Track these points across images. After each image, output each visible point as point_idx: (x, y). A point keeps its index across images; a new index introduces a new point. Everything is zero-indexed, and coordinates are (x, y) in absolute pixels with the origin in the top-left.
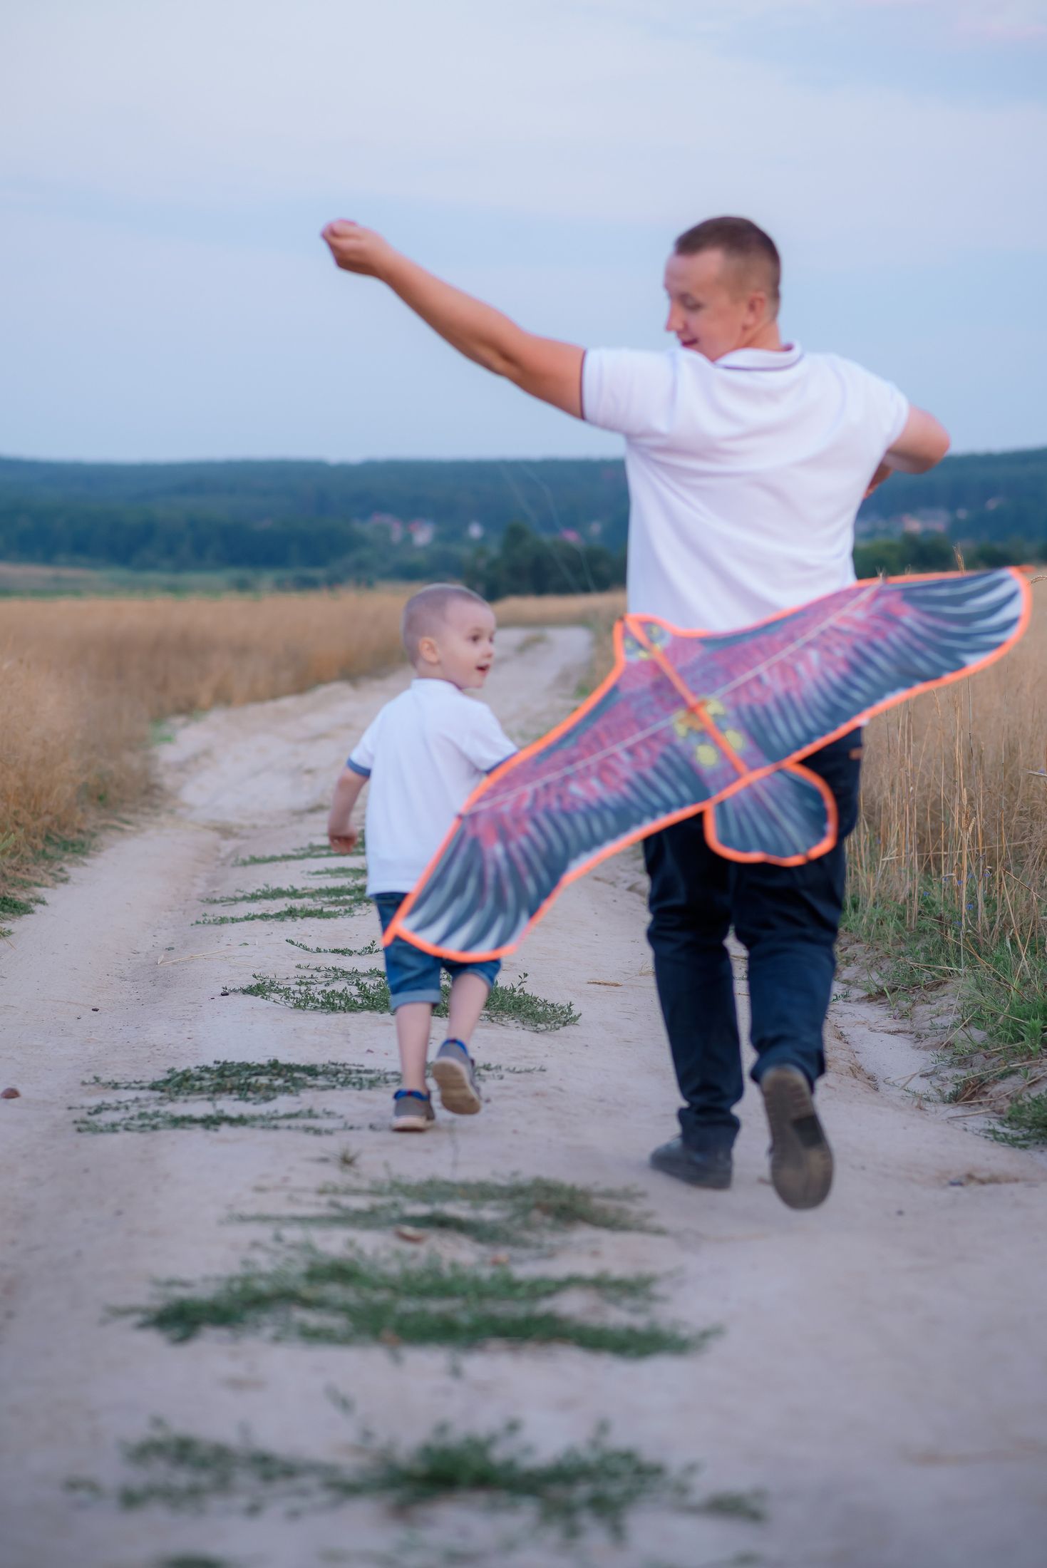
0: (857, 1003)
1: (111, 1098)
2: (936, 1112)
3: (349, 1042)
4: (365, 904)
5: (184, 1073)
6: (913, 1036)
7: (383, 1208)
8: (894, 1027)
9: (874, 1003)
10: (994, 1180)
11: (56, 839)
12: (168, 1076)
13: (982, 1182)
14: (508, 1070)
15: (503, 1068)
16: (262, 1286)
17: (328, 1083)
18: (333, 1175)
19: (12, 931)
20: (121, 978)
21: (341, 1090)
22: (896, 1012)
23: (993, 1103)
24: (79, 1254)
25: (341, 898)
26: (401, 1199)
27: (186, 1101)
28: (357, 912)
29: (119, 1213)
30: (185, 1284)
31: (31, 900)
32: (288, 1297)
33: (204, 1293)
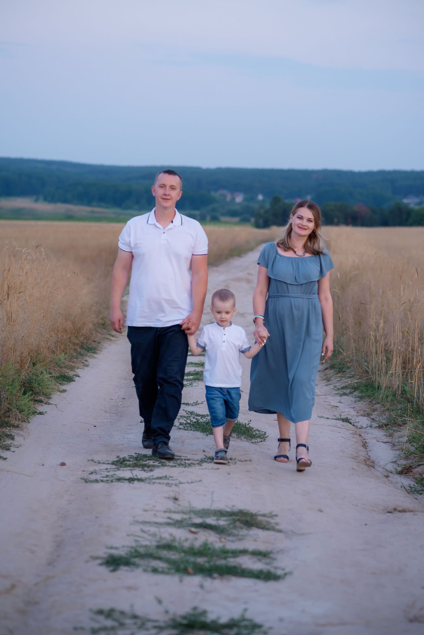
0: (375, 428)
1: (97, 468)
2: (393, 478)
3: (183, 446)
4: (197, 381)
5: (123, 458)
6: (392, 444)
7: (185, 519)
8: (385, 440)
9: (381, 429)
10: (404, 511)
11: (85, 346)
12: (118, 459)
13: (400, 511)
14: (238, 460)
15: (237, 459)
16: (142, 550)
17: (174, 465)
18: (171, 505)
19: (67, 390)
20: (105, 411)
21: (178, 468)
22: (388, 434)
23: (414, 476)
24: (82, 533)
25: (189, 377)
26: (192, 515)
27: (123, 470)
28: (194, 384)
29: (97, 517)
30: (116, 548)
31: (74, 375)
32: (149, 556)
33: (122, 553)
